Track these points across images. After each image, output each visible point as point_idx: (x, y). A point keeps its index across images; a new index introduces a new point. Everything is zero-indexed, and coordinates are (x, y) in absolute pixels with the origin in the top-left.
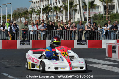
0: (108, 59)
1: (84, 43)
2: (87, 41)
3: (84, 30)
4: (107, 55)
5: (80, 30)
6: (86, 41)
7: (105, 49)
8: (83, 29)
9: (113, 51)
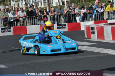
0: (87, 40)
1: (64, 26)
2: (67, 24)
4: (86, 36)
5: (59, 14)
6: (65, 25)
8: (62, 13)
9: (91, 32)
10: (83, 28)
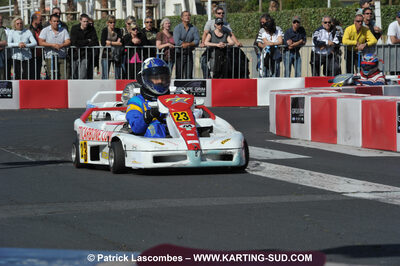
0: (278, 141)
1: (198, 89)
2: (209, 82)
3: (197, 46)
4: (273, 129)
7: (266, 109)
9: (294, 115)
10: (263, 99)
